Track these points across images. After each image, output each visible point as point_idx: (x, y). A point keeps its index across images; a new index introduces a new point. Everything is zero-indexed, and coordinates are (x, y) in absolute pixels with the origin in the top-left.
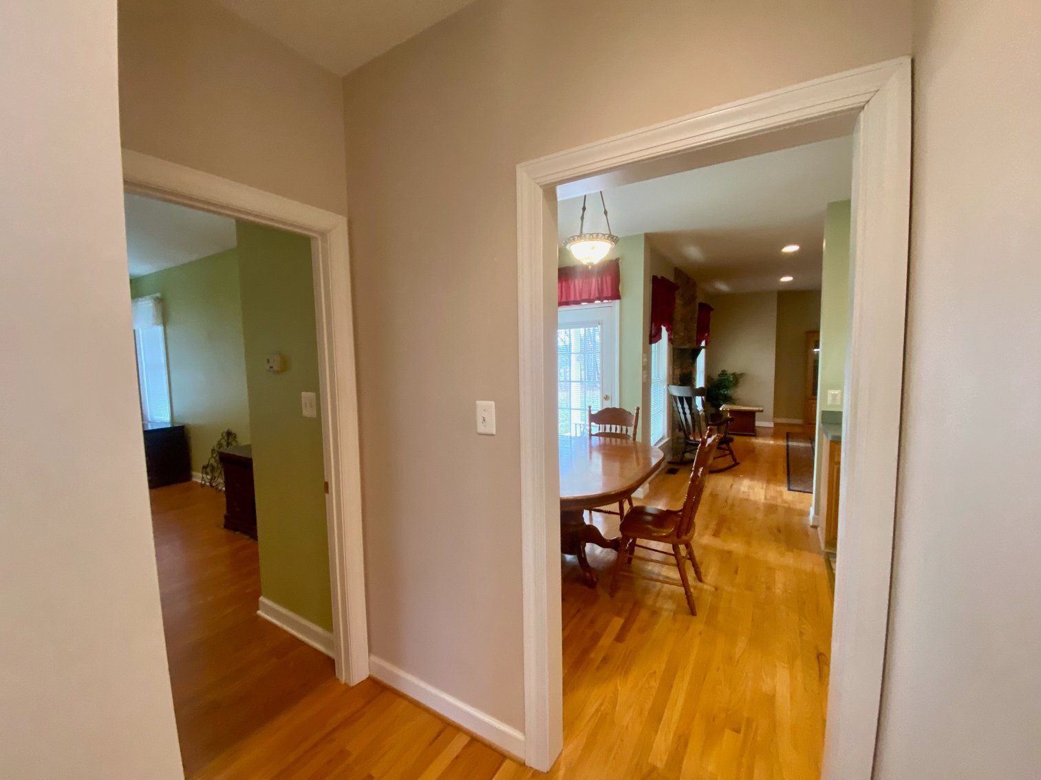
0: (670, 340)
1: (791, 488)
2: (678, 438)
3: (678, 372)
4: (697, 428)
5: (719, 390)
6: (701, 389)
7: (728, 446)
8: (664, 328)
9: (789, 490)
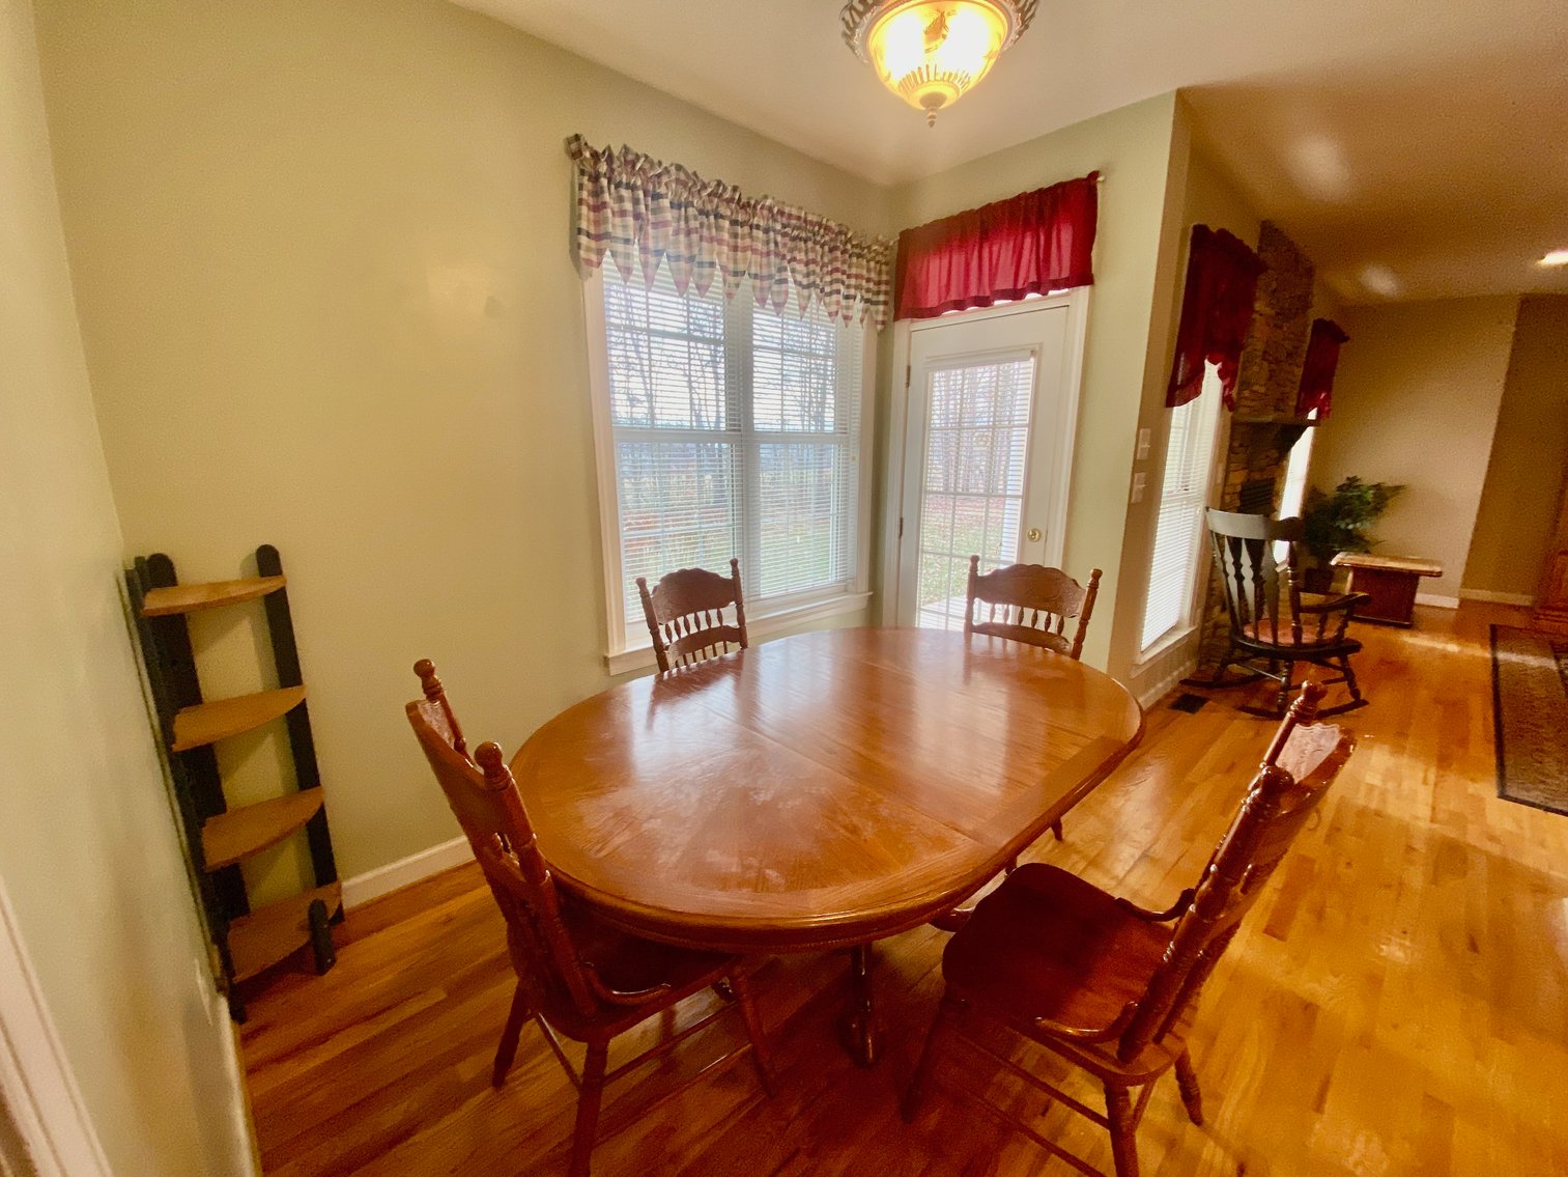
0: (1227, 401)
1: (1511, 792)
2: (1217, 626)
3: (1238, 478)
4: (1266, 615)
5: (1334, 519)
6: (1291, 520)
7: (1344, 660)
8: (1211, 370)
9: (1503, 796)
